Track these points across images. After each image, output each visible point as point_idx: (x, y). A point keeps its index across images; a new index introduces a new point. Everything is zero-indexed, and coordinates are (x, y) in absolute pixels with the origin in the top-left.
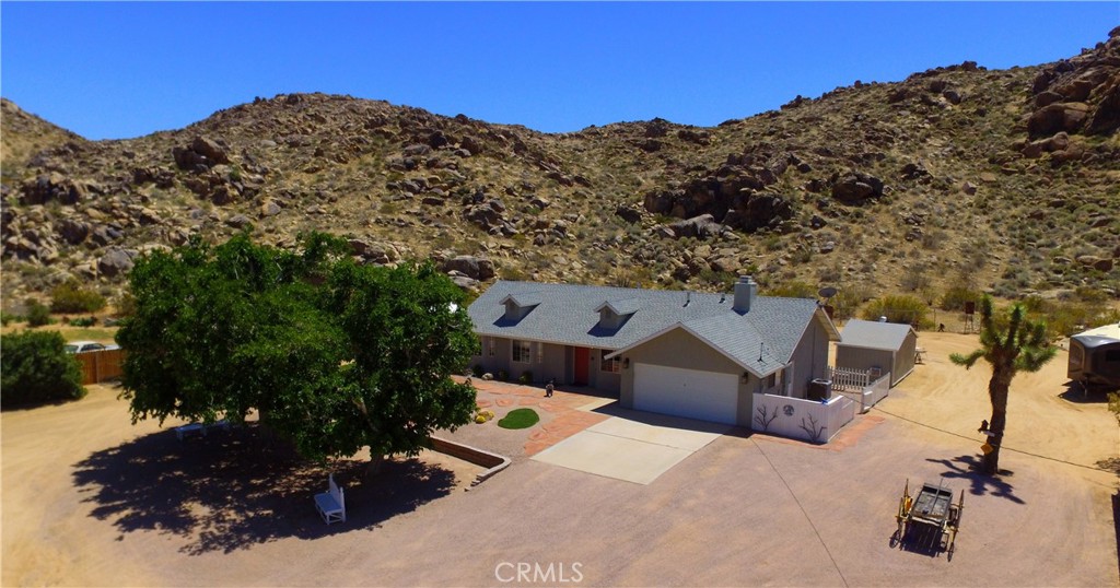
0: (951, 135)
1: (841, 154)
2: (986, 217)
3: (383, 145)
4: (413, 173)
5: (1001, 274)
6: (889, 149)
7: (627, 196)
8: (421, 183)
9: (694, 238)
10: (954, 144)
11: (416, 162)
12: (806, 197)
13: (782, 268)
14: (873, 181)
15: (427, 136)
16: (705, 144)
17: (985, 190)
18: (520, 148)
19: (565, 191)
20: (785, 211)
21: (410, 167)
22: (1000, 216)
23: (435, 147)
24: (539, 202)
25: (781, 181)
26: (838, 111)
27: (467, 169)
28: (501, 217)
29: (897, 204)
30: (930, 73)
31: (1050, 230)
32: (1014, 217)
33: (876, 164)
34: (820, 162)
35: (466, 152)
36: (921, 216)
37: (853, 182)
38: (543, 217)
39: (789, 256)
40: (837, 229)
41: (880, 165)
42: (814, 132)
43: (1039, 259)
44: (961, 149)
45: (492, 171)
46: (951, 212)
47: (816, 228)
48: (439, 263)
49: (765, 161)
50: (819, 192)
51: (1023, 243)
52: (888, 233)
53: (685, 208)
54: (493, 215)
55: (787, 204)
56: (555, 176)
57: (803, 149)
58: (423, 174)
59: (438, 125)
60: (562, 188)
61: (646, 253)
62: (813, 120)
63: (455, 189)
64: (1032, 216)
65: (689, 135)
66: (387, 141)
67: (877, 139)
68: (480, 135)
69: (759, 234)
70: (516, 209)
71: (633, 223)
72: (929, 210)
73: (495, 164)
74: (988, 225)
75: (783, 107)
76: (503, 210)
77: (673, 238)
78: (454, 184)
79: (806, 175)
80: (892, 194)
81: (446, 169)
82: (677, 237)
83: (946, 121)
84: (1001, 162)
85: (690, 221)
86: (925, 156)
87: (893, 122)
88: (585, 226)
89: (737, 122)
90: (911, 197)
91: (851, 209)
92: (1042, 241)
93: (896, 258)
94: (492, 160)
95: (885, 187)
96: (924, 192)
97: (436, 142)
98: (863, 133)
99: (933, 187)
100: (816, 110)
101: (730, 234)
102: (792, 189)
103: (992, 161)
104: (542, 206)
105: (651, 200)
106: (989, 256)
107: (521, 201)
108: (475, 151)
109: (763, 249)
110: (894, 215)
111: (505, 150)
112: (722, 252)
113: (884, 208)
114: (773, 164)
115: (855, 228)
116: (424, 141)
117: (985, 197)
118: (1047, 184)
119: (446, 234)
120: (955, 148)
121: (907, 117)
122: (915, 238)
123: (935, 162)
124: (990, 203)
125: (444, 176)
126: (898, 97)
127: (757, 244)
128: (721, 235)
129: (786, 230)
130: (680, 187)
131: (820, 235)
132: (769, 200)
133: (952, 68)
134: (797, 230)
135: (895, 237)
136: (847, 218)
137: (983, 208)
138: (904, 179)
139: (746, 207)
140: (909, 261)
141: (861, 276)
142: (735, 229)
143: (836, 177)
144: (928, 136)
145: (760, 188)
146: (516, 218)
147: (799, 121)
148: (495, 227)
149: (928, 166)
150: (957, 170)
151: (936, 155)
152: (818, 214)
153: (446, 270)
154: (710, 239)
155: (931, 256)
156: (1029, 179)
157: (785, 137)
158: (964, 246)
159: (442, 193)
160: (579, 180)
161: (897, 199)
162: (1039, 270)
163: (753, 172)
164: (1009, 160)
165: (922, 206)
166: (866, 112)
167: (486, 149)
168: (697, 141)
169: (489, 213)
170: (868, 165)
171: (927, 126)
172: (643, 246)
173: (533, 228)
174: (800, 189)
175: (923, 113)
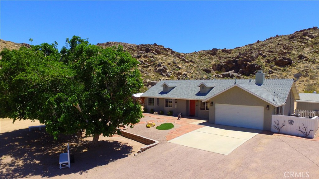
0: (312, 47)
1: (276, 52)
3: (131, 52)
4: (140, 59)
6: (291, 51)
7: (207, 66)
8: (142, 62)
9: (229, 78)
11: (141, 56)
12: (266, 65)
14: (289, 59)
15: (144, 49)
16: (230, 53)
18: (173, 52)
19: (187, 64)
20: (259, 68)
21: (139, 57)
23: (147, 52)
24: (178, 67)
25: (257, 60)
27: (156, 58)
28: (166, 71)
29: (298, 66)
30: (301, 31)
33: (288, 55)
34: (269, 54)
35: (156, 53)
36: (307, 70)
37: (282, 60)
38: (180, 71)
40: (278, 74)
41: (290, 56)
44: (317, 51)
45: (164, 58)
47: (271, 74)
48: (145, 83)
49: (251, 54)
50: (270, 63)
53: (226, 69)
54: (164, 70)
55: (260, 66)
56: (184, 60)
57: (263, 51)
58: (143, 59)
59: (148, 46)
60: (186, 63)
63: (152, 63)
65: (225, 51)
66: (133, 51)
67: (287, 48)
68: (161, 49)
69: (251, 76)
70: (171, 69)
71: (209, 73)
72: (310, 68)
73: (165, 57)
75: (254, 43)
76: (167, 69)
77: (222, 78)
78: (152, 62)
79: (265, 58)
80: (295, 64)
81: (150, 58)
83: (310, 43)
85: (228, 73)
86: (305, 53)
87: (291, 44)
88: (193, 74)
90: (302, 64)
91: (282, 68)
93: (301, 82)
94: (164, 56)
95: (293, 61)
96: (307, 63)
97: (147, 50)
98: (282, 47)
99: (309, 61)
101: (241, 76)
102: (261, 62)
104: (180, 68)
105: (214, 66)
107: (173, 67)
108: (159, 53)
110: (297, 69)
111: (168, 53)
113: (293, 68)
114: (254, 55)
115: (284, 74)
116: (144, 50)
119: (149, 76)
120: (315, 50)
121: (296, 43)
122: (306, 76)
123: (308, 55)
125: (149, 60)
126: (292, 38)
128: (238, 77)
130: (224, 62)
131: (272, 76)
132: (254, 65)
133: (309, 29)
136: (281, 71)
138: (299, 59)
139: (246, 68)
140: (306, 83)
142: (242, 75)
143: (275, 58)
144: (305, 47)
145: (250, 62)
146: (171, 72)
148: (164, 74)
149: (306, 56)
151: (308, 53)
152: (271, 69)
153: (147, 86)
154: (234, 78)
155: (314, 82)
159: (148, 64)
160: (191, 61)
161: (297, 65)
163: (247, 57)
165: (307, 67)
166: (282, 42)
167: (162, 52)
168: (227, 52)
169: (162, 70)
170: (286, 55)
171: (303, 45)
173: (177, 74)
174: (264, 62)
175: (301, 41)
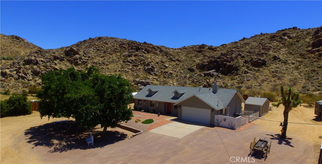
0: (288, 48)
1: (254, 53)
2: (298, 71)
4: (130, 58)
5: (301, 87)
6: (269, 51)
7: (191, 65)
8: (132, 61)
9: (210, 77)
10: (289, 50)
11: (131, 55)
12: (243, 65)
13: (235, 85)
14: (263, 61)
15: (135, 47)
16: (216, 51)
17: (298, 63)
18: (161, 51)
20: (237, 69)
21: (129, 56)
22: (302, 71)
23: (137, 51)
24: (166, 66)
25: (236, 61)
26: (255, 41)
27: (145, 57)
28: (154, 70)
29: (270, 67)
30: (283, 30)
31: (317, 75)
32: (306, 71)
33: (265, 56)
34: (248, 55)
35: (146, 52)
36: (278, 71)
37: (257, 61)
38: (166, 70)
39: (237, 82)
40: (252, 74)
42: (247, 47)
43: (313, 83)
44: (291, 51)
45: (153, 57)
46: (287, 70)
47: (246, 74)
48: (135, 82)
49: (231, 55)
50: (247, 64)
51: (309, 79)
52: (267, 75)
53: (208, 68)
54: (152, 69)
55: (237, 67)
56: (171, 59)
57: (243, 51)
58: (133, 58)
59: (138, 45)
60: (173, 62)
61: (195, 81)
62: (247, 44)
63: (142, 62)
64: (312, 70)
65: (211, 48)
67: (265, 49)
68: (150, 48)
69: (229, 75)
70: (159, 68)
71: (192, 72)
72: (280, 69)
73: (154, 55)
74: (298, 73)
75: (240, 40)
76: (155, 68)
77: (203, 76)
79: (243, 59)
80: (269, 64)
81: (139, 57)
82: (205, 76)
83: (287, 43)
84: (303, 55)
85: (209, 72)
86: (280, 54)
87: (271, 44)
88: (178, 73)
89: (225, 45)
90: (275, 65)
91: (256, 69)
92: (315, 78)
93: (269, 82)
95: (267, 62)
96: (279, 64)
97: (138, 49)
99: (282, 62)
100: (248, 41)
101: (220, 75)
102: (239, 63)
103: (300, 55)
105: (198, 66)
106: (298, 82)
107: (160, 66)
108: (149, 52)
109: (230, 80)
110: (269, 70)
111: (157, 52)
112: (218, 80)
113: (266, 68)
114: (234, 55)
115: (257, 74)
116: (134, 49)
117: (297, 65)
118: (317, 61)
119: (138, 74)
121: (275, 43)
122: (275, 77)
123: (283, 55)
124: (299, 67)
125: (139, 59)
126: (273, 37)
127: (228, 78)
128: (218, 76)
129: (237, 74)
130: (206, 62)
131: (246, 76)
132: (232, 66)
133: (290, 29)
134: (240, 74)
135: (269, 76)
136: (255, 71)
137: (297, 68)
138: (273, 60)
139: (225, 68)
140: (273, 83)
141: (258, 87)
142: (222, 74)
143: (252, 59)
144: (281, 48)
145: (230, 62)
146: (159, 70)
147: (243, 44)
148: (152, 73)
149: (281, 57)
150: (290, 57)
151: (283, 53)
152: (246, 70)
153: (137, 84)
154: (214, 77)
155: (280, 82)
156: (312, 60)
157: (239, 49)
158: (290, 79)
159: (138, 63)
160: (178, 60)
161: (270, 66)
162: (313, 86)
163: (228, 58)
164: (306, 55)
165: (278, 68)
166: (263, 41)
168: (213, 50)
170: (262, 56)
171: (281, 45)
172: (195, 79)
173: (163, 73)
174: (241, 63)
175: (280, 42)
